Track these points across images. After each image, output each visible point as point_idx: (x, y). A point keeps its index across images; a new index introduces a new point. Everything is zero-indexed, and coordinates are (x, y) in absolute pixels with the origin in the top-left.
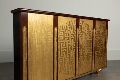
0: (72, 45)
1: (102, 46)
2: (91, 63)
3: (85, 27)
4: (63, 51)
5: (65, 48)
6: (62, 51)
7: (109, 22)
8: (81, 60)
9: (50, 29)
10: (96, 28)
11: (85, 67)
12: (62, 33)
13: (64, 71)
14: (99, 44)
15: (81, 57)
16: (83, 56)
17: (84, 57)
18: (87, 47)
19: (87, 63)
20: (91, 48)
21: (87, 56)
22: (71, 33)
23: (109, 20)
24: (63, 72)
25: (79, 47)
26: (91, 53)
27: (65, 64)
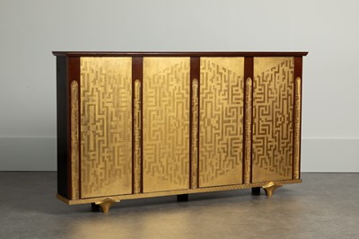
0: (180, 118)
1: (279, 122)
2: (241, 165)
3: (217, 75)
4: (157, 129)
5: (161, 124)
6: (153, 129)
7: (304, 57)
8: (207, 154)
9: (124, 84)
10: (255, 75)
11: (219, 172)
12: (153, 90)
13: (159, 172)
14: (269, 118)
15: (208, 145)
16: (213, 144)
17: (217, 146)
18: (225, 124)
19: (226, 163)
20: (241, 125)
21: (225, 146)
22: (177, 91)
23: (306, 54)
24: (156, 174)
25: (201, 123)
26: (238, 139)
27: (160, 157)
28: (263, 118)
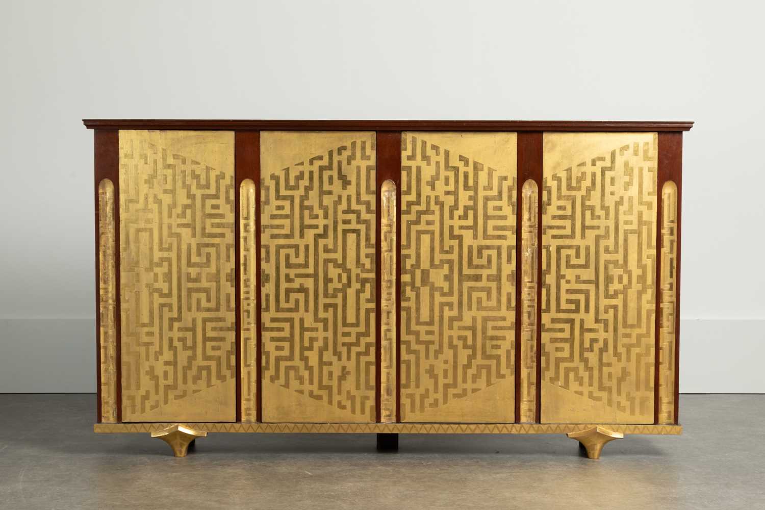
0: (351, 263)
1: (615, 286)
2: (512, 379)
3: (443, 173)
4: (296, 285)
5: (307, 276)
6: (284, 285)
7: (684, 133)
8: (422, 348)
9: (218, 188)
10: (547, 173)
11: (451, 391)
13: (301, 379)
14: (588, 275)
15: (423, 329)
16: (435, 328)
17: (447, 333)
18: (467, 285)
19: (471, 372)
20: (509, 288)
21: (469, 334)
22: (344, 206)
23: (687, 126)
24: (295, 384)
25: (406, 278)
26: (503, 319)
27: (303, 349)
28: (570, 274)
